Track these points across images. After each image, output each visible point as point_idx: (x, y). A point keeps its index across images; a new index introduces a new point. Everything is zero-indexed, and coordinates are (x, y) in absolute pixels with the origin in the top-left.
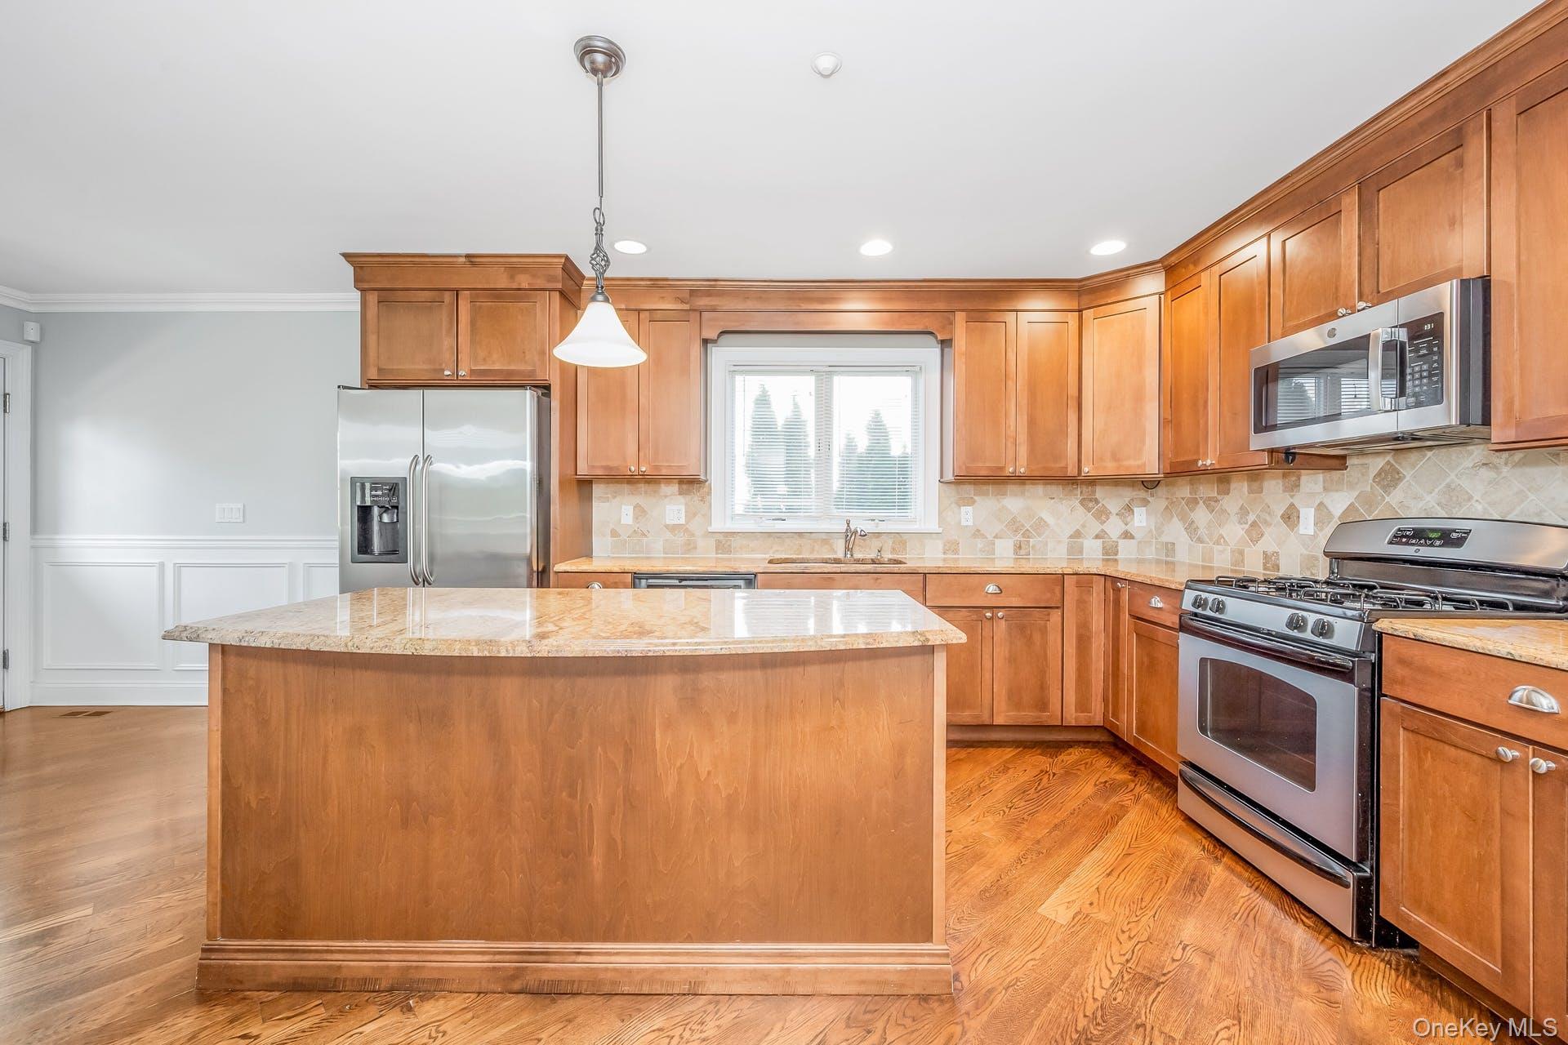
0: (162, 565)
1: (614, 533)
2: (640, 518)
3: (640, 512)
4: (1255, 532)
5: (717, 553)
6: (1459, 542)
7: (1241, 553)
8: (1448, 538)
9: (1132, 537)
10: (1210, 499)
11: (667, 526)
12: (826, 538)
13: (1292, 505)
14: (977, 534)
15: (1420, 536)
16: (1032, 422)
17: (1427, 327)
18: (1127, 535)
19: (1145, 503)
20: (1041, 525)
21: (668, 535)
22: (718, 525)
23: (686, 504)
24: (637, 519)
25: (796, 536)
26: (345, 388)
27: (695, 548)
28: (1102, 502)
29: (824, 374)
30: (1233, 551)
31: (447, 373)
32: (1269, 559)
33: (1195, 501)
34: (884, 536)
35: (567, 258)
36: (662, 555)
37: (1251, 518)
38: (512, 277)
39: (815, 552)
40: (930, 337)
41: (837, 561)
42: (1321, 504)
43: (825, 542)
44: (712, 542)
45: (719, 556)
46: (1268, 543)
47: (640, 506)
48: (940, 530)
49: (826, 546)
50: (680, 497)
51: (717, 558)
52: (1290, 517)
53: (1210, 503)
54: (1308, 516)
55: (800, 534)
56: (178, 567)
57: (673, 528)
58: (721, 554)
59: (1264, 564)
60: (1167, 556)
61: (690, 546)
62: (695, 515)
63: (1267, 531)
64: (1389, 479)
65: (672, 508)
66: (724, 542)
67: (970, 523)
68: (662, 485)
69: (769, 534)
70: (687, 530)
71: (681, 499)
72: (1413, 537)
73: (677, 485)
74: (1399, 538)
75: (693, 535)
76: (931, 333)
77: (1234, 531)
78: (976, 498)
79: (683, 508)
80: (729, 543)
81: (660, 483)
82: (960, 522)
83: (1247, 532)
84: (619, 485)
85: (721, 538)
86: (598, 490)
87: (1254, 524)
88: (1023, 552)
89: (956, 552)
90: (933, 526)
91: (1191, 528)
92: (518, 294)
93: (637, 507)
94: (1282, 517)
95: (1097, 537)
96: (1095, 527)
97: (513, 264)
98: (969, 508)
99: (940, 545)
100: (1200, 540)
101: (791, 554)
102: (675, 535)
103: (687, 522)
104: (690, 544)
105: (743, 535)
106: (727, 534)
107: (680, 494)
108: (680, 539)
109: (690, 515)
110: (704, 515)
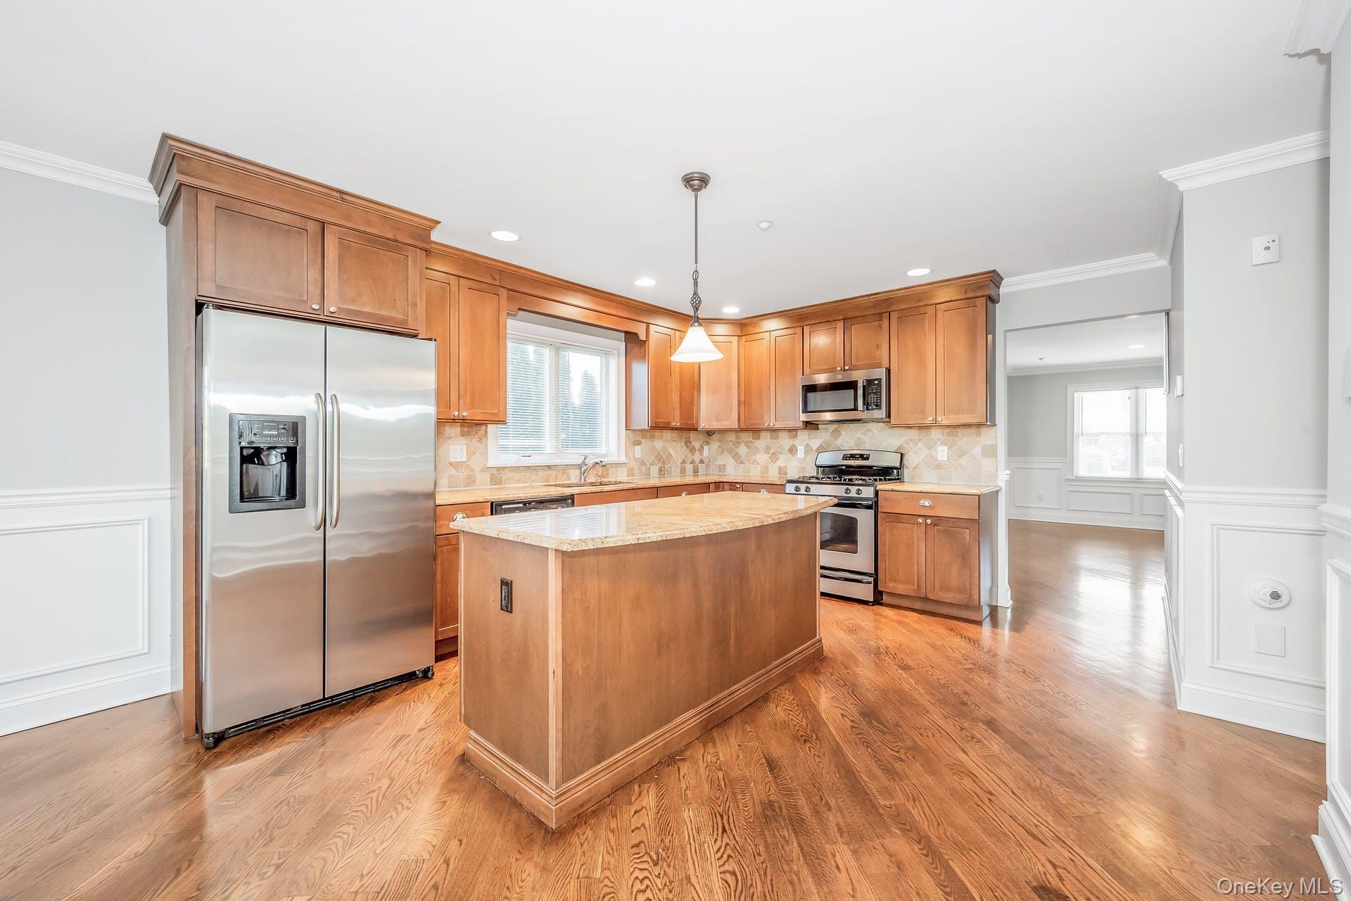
4: (774, 457)
5: (491, 485)
6: (867, 459)
7: (767, 468)
8: (862, 457)
9: (703, 463)
10: (748, 442)
11: (451, 464)
13: (793, 445)
14: (642, 463)
15: (853, 457)
16: (681, 395)
17: (876, 382)
18: (702, 462)
19: (708, 443)
20: (670, 456)
21: (453, 471)
22: (493, 462)
23: (467, 445)
25: (546, 468)
27: (475, 481)
28: (693, 443)
29: (558, 348)
30: (762, 467)
31: (313, 306)
32: (782, 471)
33: (740, 443)
36: (448, 489)
37: (772, 451)
42: (807, 444)
44: (488, 476)
45: (493, 487)
46: (781, 462)
48: (627, 461)
49: (565, 475)
50: (462, 438)
51: (491, 489)
52: (793, 450)
53: (748, 445)
54: (801, 450)
57: (457, 465)
58: (495, 485)
59: (779, 472)
60: (720, 472)
61: (470, 481)
62: (474, 453)
63: (781, 456)
64: (836, 433)
65: (455, 448)
66: (497, 474)
67: (639, 457)
68: (447, 429)
70: (468, 466)
71: (463, 440)
72: (851, 457)
73: (460, 428)
74: (845, 457)
75: (473, 470)
77: (762, 458)
78: (642, 440)
79: (464, 448)
80: (499, 476)
82: (635, 456)
83: (770, 458)
85: (495, 472)
87: (774, 453)
88: (662, 473)
89: (633, 475)
90: (623, 459)
91: (736, 457)
94: (788, 450)
95: (691, 463)
96: (690, 458)
98: (639, 447)
99: (626, 471)
100: (742, 463)
102: (458, 472)
103: (468, 459)
104: (470, 478)
105: (511, 469)
106: (500, 469)
107: (462, 436)
108: (462, 474)
109: (471, 454)
110: (481, 454)
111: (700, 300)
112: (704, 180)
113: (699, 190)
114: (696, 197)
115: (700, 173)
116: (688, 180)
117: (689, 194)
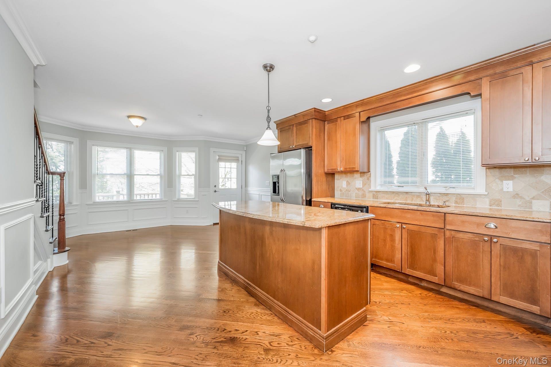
0: (259, 194)
1: (341, 190)
2: (348, 185)
3: (348, 183)
5: (373, 199)
11: (356, 188)
12: (419, 195)
14: (516, 196)
21: (357, 191)
22: (373, 188)
24: (347, 186)
26: (271, 154)
27: (365, 196)
29: (420, 123)
31: (291, 147)
34: (450, 195)
35: (315, 108)
36: (355, 198)
38: (304, 118)
39: (414, 201)
40: (468, 96)
41: (421, 205)
43: (418, 196)
44: (371, 195)
47: (348, 182)
48: (486, 193)
49: (419, 198)
50: (361, 178)
51: (373, 201)
55: (407, 193)
56: (261, 195)
57: (358, 189)
58: (375, 199)
61: (364, 196)
62: (365, 184)
65: (358, 182)
67: (511, 190)
68: (355, 174)
69: (393, 192)
70: (363, 190)
71: (361, 179)
73: (360, 174)
75: (365, 192)
76: (469, 93)
78: (515, 176)
79: (361, 182)
80: (377, 195)
81: (354, 174)
82: (502, 189)
84: (342, 175)
85: (375, 193)
86: (337, 176)
89: (499, 205)
90: (481, 191)
92: (305, 122)
93: (347, 181)
97: (304, 114)
98: (510, 182)
99: (487, 201)
101: (403, 201)
102: (359, 191)
103: (363, 187)
104: (364, 195)
105: (383, 192)
106: (377, 192)
107: (360, 177)
108: (360, 193)
109: (364, 185)
110: (368, 185)
111: (270, 118)
112: (272, 67)
113: (270, 71)
114: (268, 75)
115: (270, 64)
116: (265, 67)
117: (266, 73)
